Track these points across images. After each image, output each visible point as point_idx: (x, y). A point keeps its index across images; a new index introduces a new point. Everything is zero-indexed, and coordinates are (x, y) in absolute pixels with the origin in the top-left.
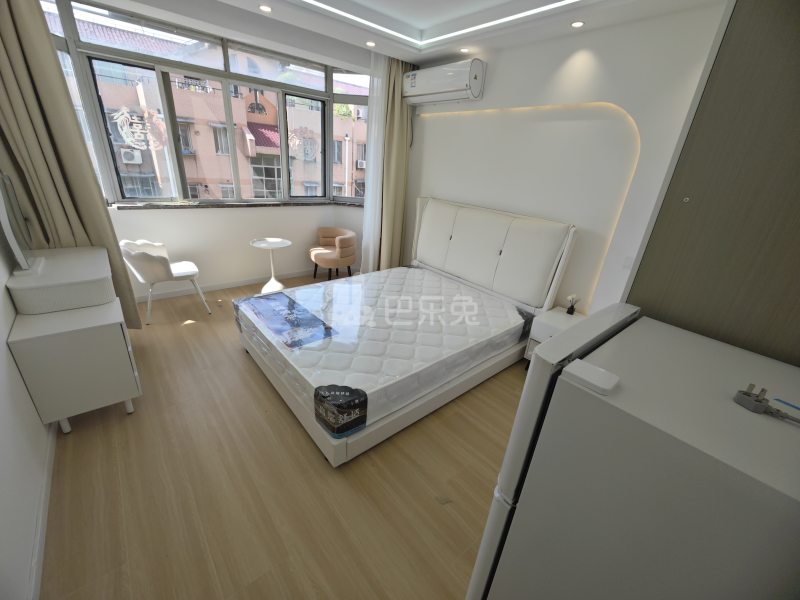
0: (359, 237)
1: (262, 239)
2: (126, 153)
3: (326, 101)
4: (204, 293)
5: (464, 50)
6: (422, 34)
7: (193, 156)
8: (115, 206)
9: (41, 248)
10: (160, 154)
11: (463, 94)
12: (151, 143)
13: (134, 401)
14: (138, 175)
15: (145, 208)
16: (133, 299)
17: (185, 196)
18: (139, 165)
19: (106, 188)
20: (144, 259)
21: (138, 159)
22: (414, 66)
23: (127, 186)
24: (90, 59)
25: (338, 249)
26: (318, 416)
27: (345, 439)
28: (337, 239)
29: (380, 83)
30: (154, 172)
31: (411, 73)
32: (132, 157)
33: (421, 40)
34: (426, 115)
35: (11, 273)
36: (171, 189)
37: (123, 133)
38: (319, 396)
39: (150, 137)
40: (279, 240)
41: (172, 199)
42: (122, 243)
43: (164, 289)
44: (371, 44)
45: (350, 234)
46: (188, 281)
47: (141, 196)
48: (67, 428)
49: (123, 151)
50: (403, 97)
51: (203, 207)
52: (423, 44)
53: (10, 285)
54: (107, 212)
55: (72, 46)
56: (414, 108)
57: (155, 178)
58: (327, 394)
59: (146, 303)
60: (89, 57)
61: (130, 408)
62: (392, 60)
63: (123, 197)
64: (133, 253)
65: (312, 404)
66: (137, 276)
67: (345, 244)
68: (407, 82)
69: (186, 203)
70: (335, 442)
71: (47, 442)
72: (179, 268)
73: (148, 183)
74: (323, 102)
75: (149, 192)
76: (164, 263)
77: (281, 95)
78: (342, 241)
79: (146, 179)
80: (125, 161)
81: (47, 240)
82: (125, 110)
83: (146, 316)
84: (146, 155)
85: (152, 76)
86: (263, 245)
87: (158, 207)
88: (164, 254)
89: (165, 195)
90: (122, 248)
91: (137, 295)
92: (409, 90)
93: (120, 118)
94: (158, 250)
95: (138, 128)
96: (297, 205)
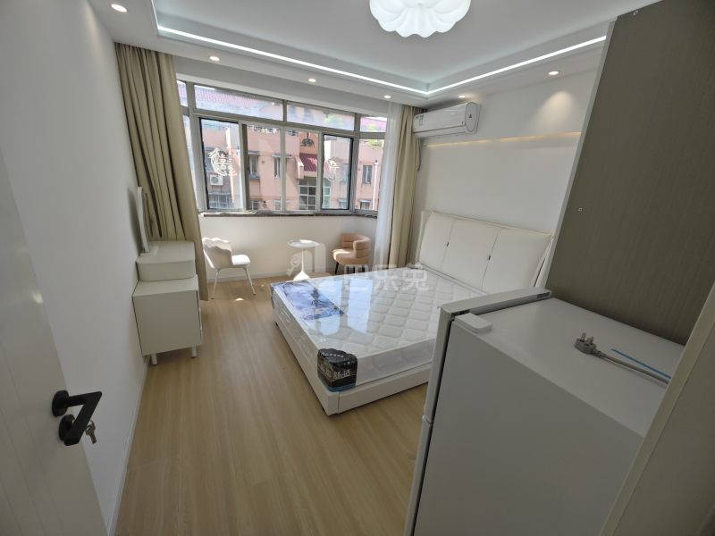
0: (373, 242)
1: (297, 240)
2: (213, 178)
3: (354, 138)
4: (253, 279)
5: (462, 97)
6: (428, 87)
7: (258, 180)
8: (202, 214)
9: (156, 240)
10: (236, 178)
11: (460, 129)
12: (231, 172)
13: (198, 348)
14: (218, 194)
15: (221, 216)
16: (206, 280)
17: (248, 207)
18: (221, 187)
19: (199, 202)
20: (217, 251)
21: (220, 183)
22: (423, 110)
23: (211, 202)
24: (200, 118)
25: (355, 251)
26: (320, 372)
27: (337, 393)
28: (355, 243)
29: (395, 122)
30: (230, 191)
31: (419, 115)
32: (217, 181)
33: (428, 90)
34: (432, 146)
35: (139, 255)
36: (239, 203)
37: (213, 165)
38: (322, 356)
39: (230, 168)
40: (309, 242)
41: (239, 210)
42: (203, 240)
43: (226, 274)
44: (387, 97)
45: (365, 239)
46: (242, 269)
47: (220, 207)
48: (155, 361)
49: (211, 176)
50: (413, 133)
51: (259, 216)
52: (428, 94)
53: (138, 261)
54: (197, 218)
55: (191, 111)
56: (422, 140)
57: (230, 196)
58: (327, 355)
59: (213, 284)
60: (200, 117)
61: (194, 354)
62: (405, 107)
63: (208, 208)
64: (210, 247)
65: (316, 363)
66: (210, 263)
67: (361, 247)
68: (416, 122)
69: (248, 213)
70: (330, 394)
71: (143, 367)
72: (238, 259)
73: (225, 199)
74: (352, 139)
75: (225, 205)
76: (228, 254)
77: (321, 135)
78: (358, 244)
79: (224, 196)
80: (212, 184)
81: (161, 235)
82: (217, 150)
83: (212, 293)
84: (226, 180)
85: (236, 127)
86: (297, 245)
87: (229, 215)
88: (229, 249)
89: (236, 207)
90: (203, 243)
91: (209, 277)
92: (417, 128)
93: (213, 156)
94: (225, 245)
95: (223, 161)
96: (327, 215)
